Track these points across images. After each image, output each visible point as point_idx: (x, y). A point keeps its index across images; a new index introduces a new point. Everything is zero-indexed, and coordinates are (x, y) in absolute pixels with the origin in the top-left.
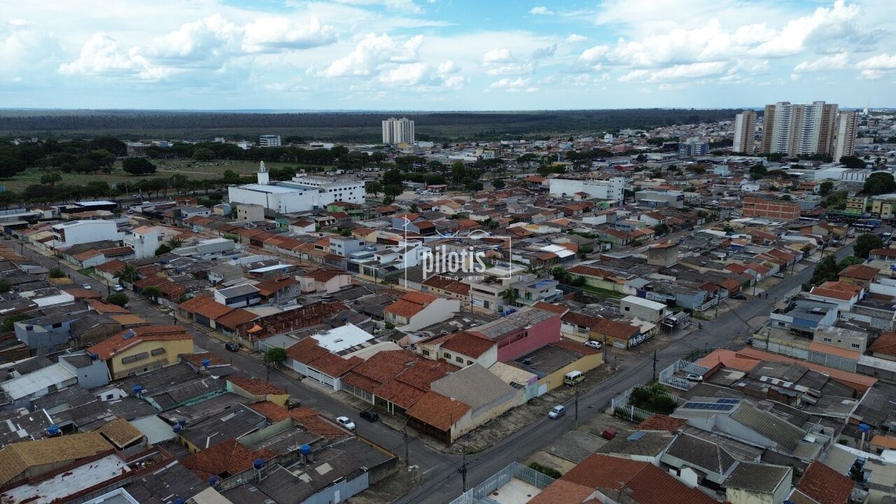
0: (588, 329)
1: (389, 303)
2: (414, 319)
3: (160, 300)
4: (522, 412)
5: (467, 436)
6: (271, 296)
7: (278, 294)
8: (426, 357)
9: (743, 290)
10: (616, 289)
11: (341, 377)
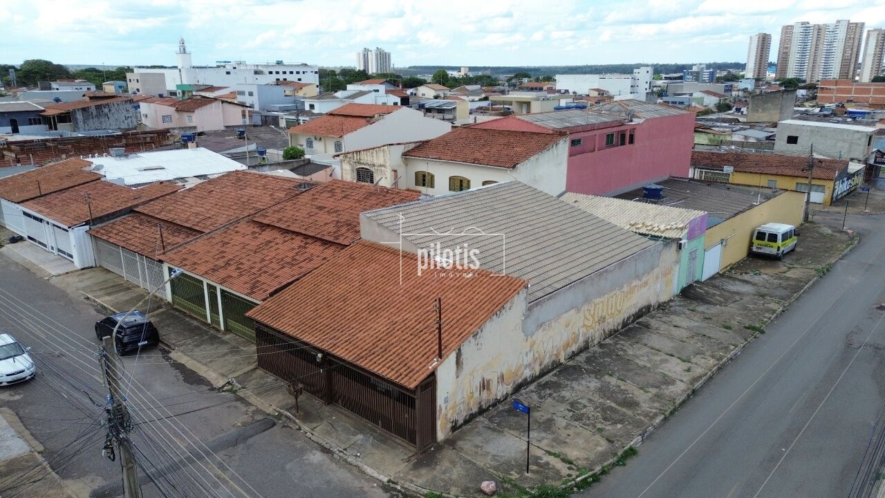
0: (728, 169)
11: (94, 225)
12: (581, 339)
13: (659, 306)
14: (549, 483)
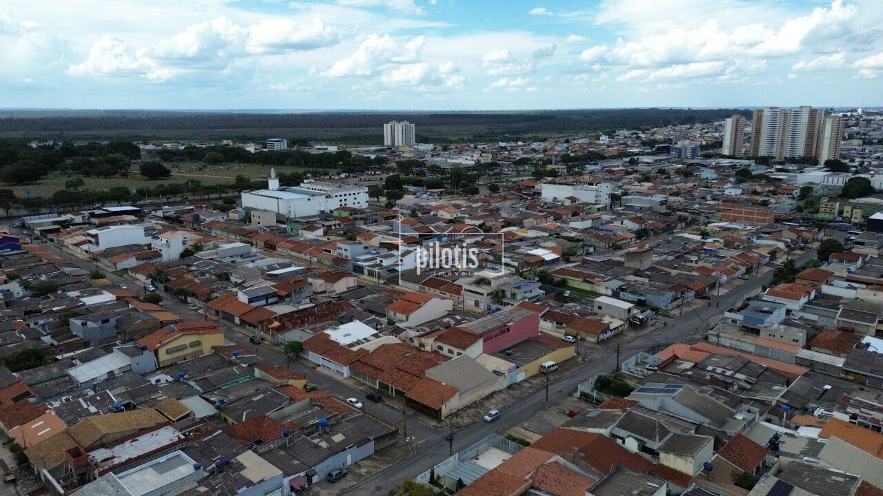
0: (564, 325)
1: (390, 302)
2: (412, 316)
3: (189, 299)
4: (502, 395)
5: (456, 414)
6: (287, 296)
7: (293, 294)
8: (423, 349)
9: (709, 291)
10: (594, 290)
11: (350, 365)
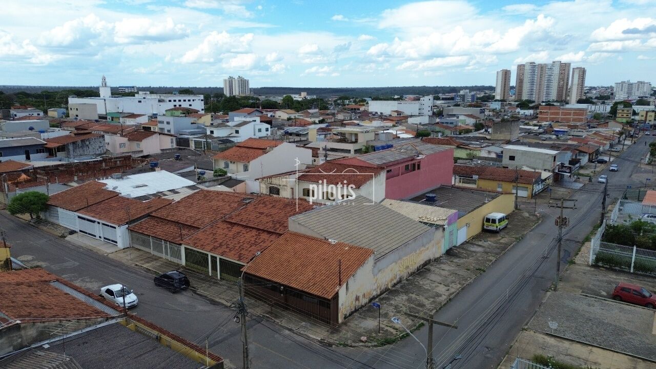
2: (253, 164)
6: (61, 148)
7: (71, 147)
11: (130, 224)
12: (398, 277)
13: (435, 260)
14: (389, 337)
